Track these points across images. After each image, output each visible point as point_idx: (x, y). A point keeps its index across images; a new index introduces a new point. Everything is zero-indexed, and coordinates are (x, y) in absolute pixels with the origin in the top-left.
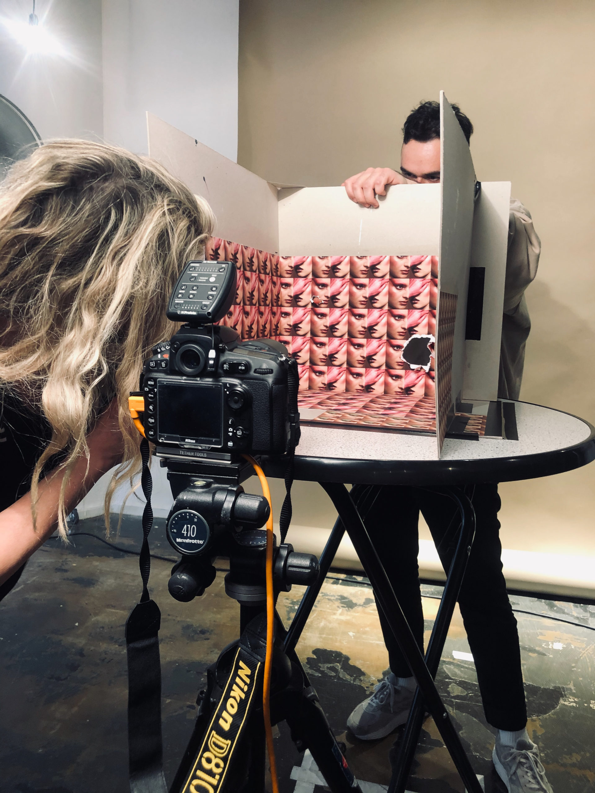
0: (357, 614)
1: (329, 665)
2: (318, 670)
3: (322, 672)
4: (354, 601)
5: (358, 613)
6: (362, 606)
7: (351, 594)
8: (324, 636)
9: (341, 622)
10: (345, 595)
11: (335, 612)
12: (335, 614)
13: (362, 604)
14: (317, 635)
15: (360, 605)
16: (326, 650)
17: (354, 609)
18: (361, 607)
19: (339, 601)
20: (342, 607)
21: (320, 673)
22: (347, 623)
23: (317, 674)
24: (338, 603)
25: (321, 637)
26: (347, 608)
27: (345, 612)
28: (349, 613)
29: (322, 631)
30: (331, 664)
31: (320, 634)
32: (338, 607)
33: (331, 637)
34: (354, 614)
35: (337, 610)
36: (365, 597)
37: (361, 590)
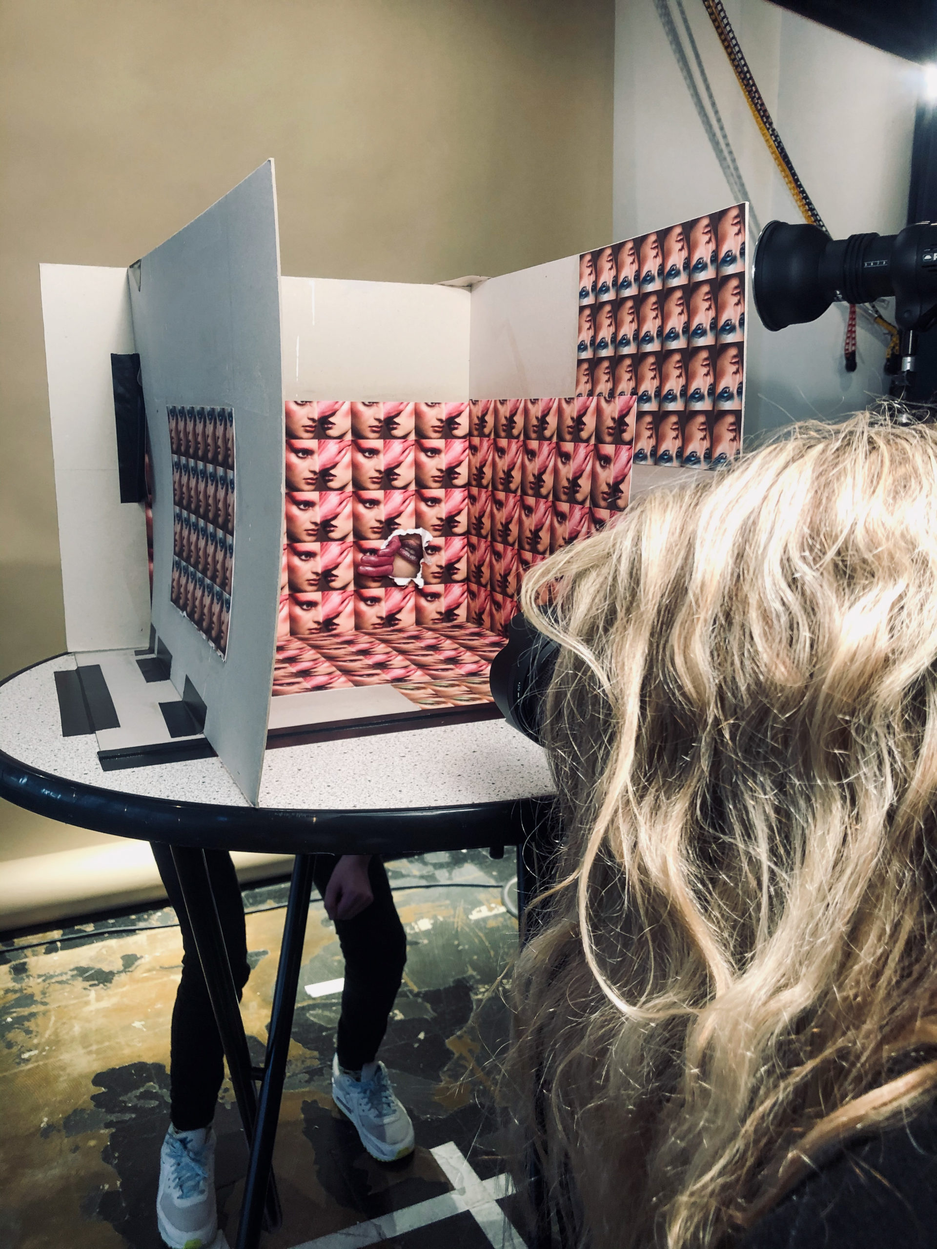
0: (124, 989)
1: (138, 1092)
2: (125, 1109)
3: (134, 1109)
4: (106, 969)
5: (124, 986)
6: (124, 971)
7: (91, 959)
8: (94, 1047)
9: (107, 1013)
10: (84, 964)
11: (85, 999)
12: (87, 1003)
13: (122, 968)
14: (81, 1051)
15: (119, 972)
16: (113, 1070)
17: (114, 981)
18: (123, 975)
19: (80, 979)
20: (91, 986)
21: (133, 1113)
22: (119, 1009)
23: (127, 1116)
24: (80, 983)
25: (90, 1053)
26: (101, 985)
27: (103, 992)
28: (110, 992)
29: (85, 1040)
30: (138, 1089)
31: (84, 1048)
32: (85, 989)
33: (107, 1044)
34: (120, 990)
35: (88, 995)
36: (119, 955)
37: (104, 947)
